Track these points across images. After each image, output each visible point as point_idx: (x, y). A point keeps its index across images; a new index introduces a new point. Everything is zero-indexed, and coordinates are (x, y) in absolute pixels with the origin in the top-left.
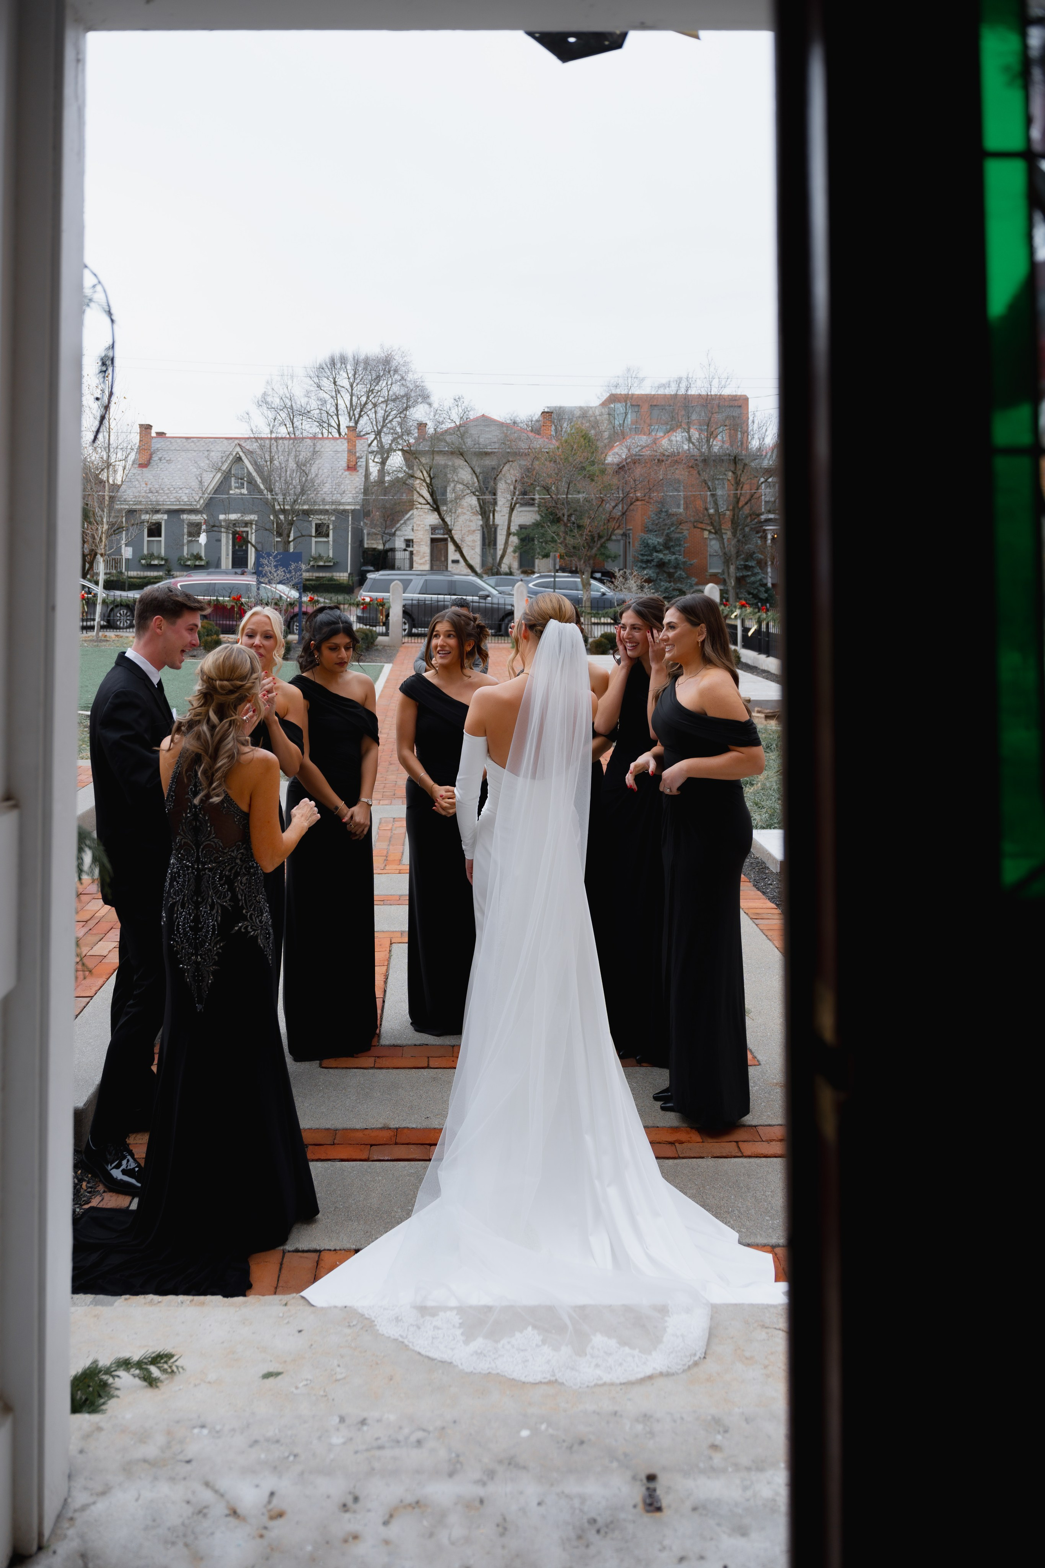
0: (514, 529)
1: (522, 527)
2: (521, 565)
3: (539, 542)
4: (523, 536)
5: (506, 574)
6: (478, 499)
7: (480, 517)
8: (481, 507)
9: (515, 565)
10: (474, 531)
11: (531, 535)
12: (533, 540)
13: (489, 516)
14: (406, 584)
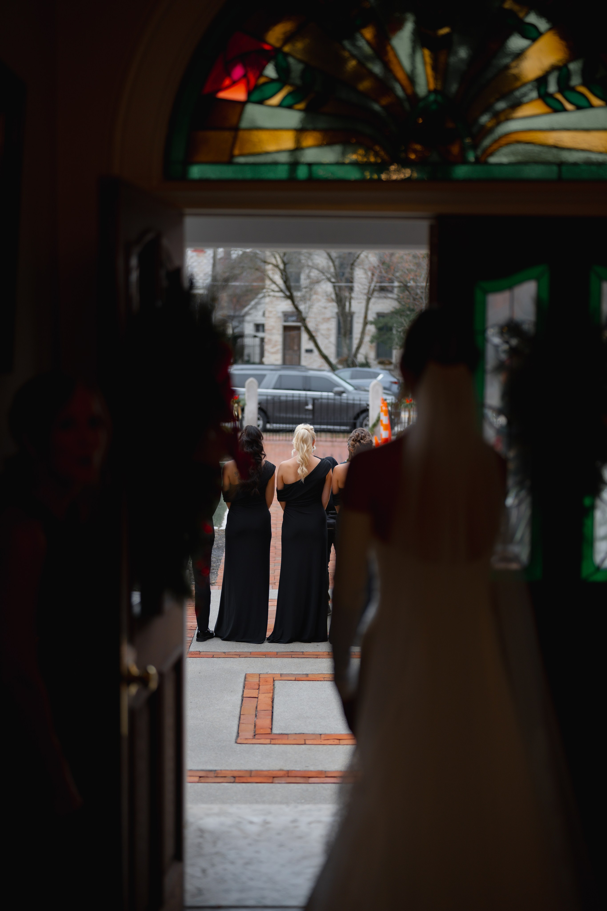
0: (371, 317)
1: (380, 315)
2: (378, 355)
3: (397, 331)
4: (380, 325)
5: (363, 365)
6: (334, 287)
7: (335, 304)
8: (337, 295)
9: (372, 355)
10: (329, 319)
11: (390, 324)
12: (391, 329)
13: (345, 305)
14: (260, 379)
